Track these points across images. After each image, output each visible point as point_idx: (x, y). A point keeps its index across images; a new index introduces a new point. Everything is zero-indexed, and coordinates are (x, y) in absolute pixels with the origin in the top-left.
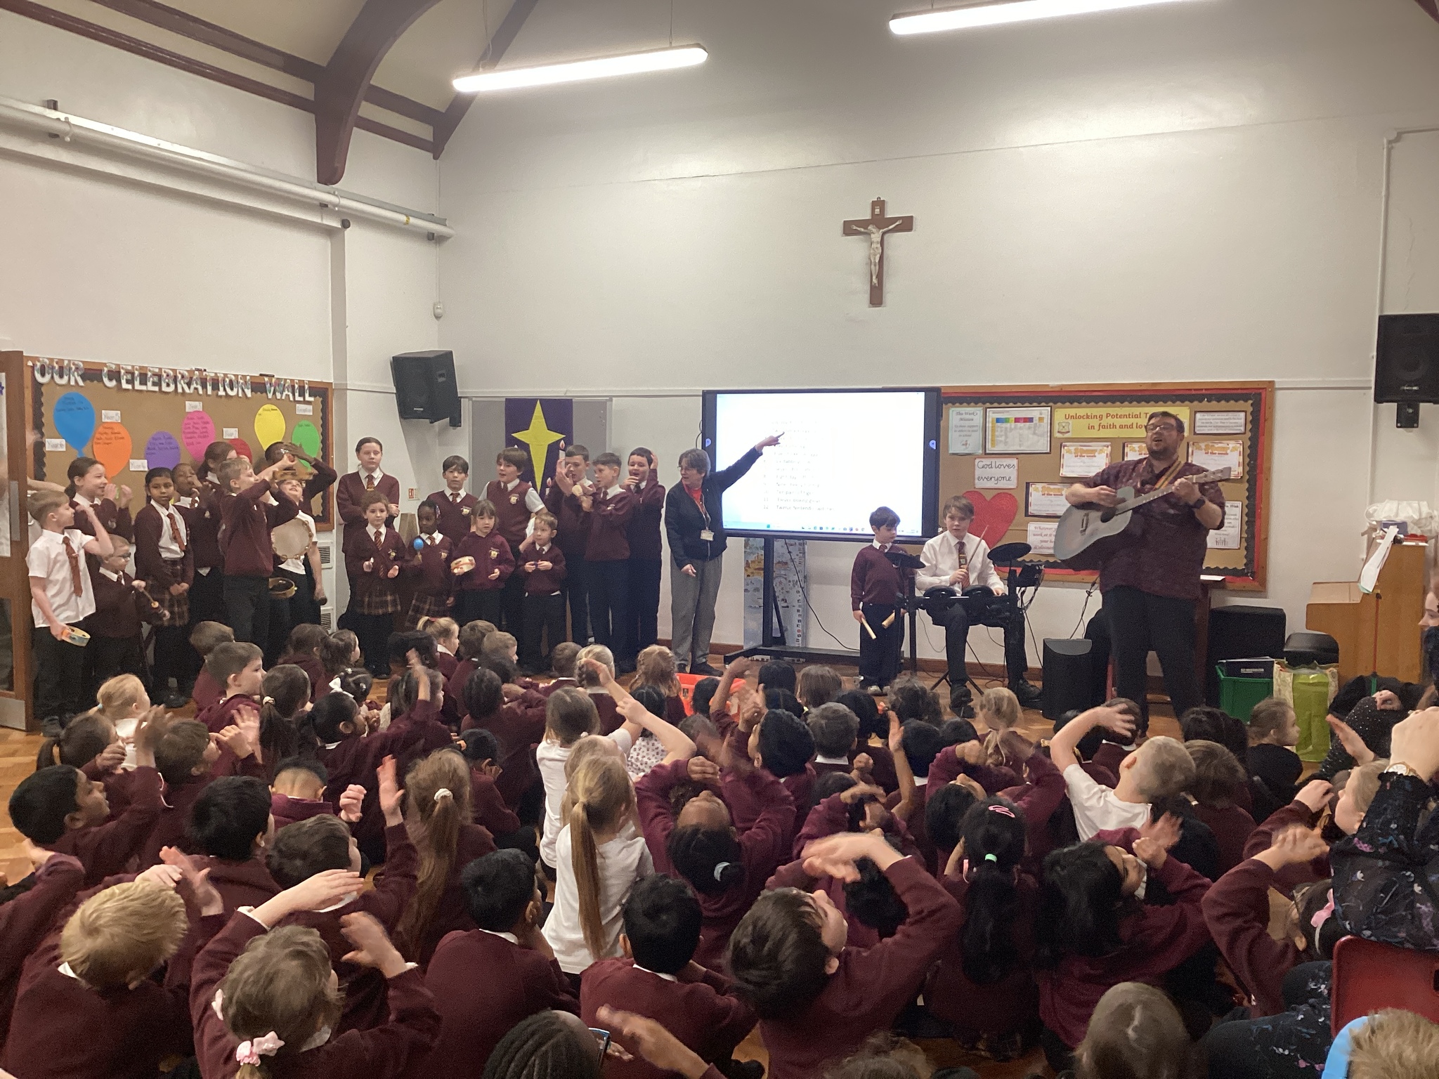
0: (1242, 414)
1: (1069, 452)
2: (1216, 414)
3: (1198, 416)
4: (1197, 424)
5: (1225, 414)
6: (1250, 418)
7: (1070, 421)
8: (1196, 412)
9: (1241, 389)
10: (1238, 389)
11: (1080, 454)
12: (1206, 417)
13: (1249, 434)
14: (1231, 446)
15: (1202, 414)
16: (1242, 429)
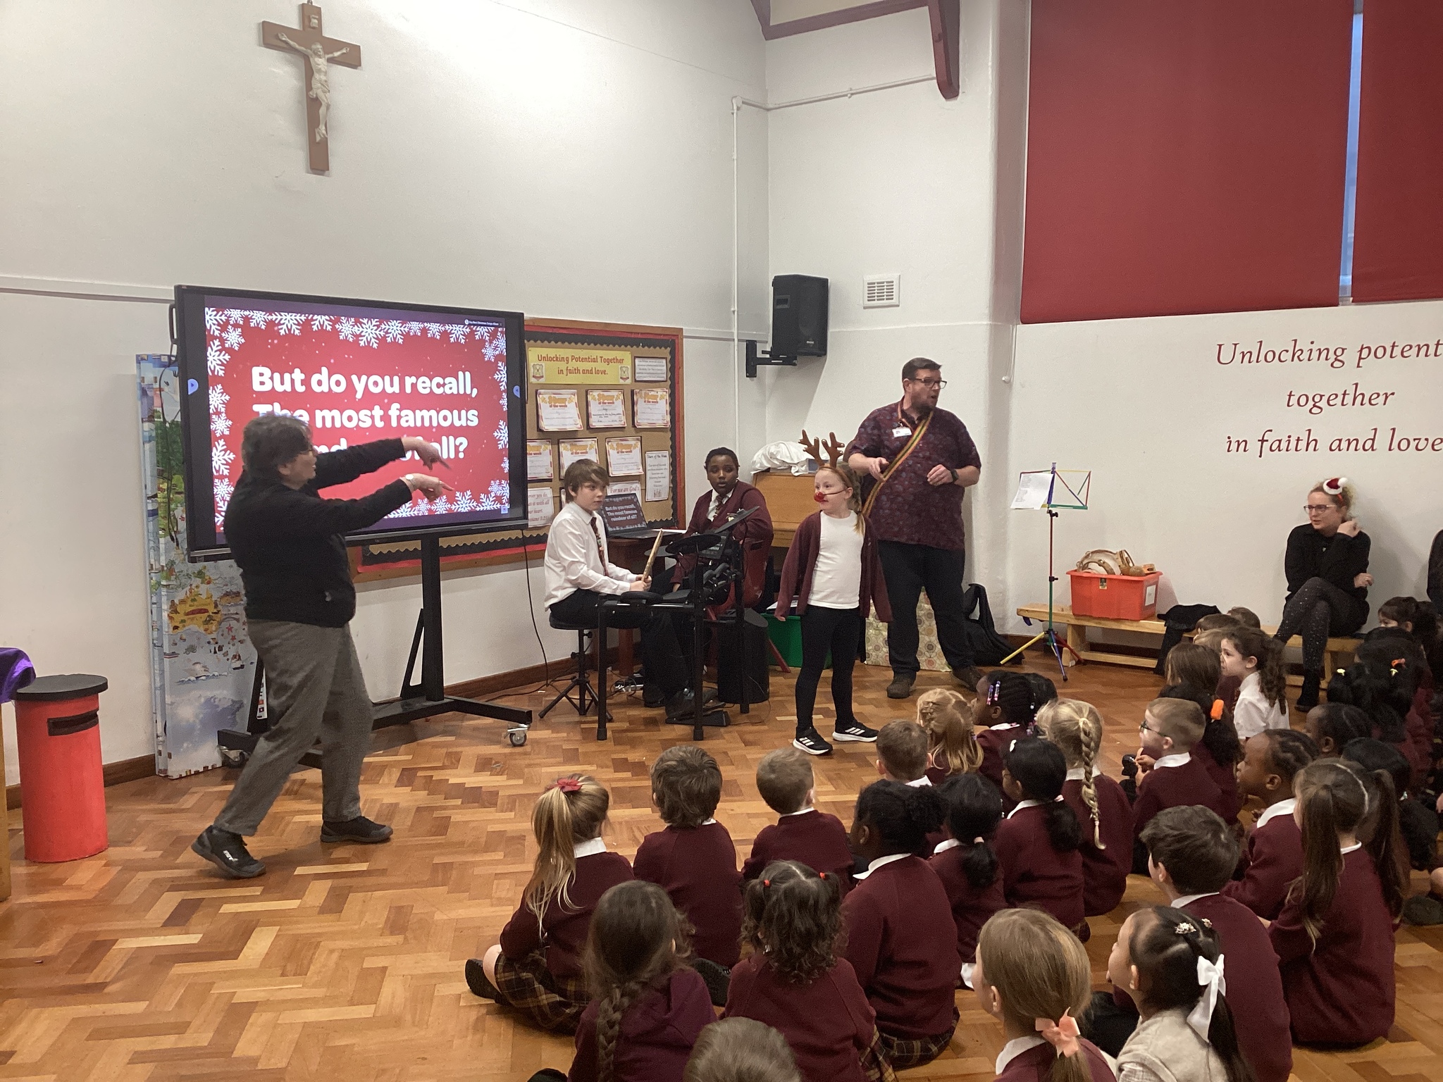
0: (664, 361)
1: (544, 400)
2: (649, 360)
3: (637, 360)
4: (637, 371)
5: (654, 360)
6: (669, 366)
7: (543, 363)
8: (635, 357)
9: (664, 335)
10: (661, 335)
11: (553, 403)
12: (644, 363)
13: (669, 382)
14: (660, 394)
15: (641, 359)
16: (665, 376)
